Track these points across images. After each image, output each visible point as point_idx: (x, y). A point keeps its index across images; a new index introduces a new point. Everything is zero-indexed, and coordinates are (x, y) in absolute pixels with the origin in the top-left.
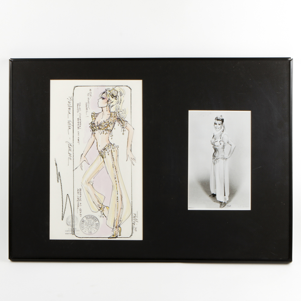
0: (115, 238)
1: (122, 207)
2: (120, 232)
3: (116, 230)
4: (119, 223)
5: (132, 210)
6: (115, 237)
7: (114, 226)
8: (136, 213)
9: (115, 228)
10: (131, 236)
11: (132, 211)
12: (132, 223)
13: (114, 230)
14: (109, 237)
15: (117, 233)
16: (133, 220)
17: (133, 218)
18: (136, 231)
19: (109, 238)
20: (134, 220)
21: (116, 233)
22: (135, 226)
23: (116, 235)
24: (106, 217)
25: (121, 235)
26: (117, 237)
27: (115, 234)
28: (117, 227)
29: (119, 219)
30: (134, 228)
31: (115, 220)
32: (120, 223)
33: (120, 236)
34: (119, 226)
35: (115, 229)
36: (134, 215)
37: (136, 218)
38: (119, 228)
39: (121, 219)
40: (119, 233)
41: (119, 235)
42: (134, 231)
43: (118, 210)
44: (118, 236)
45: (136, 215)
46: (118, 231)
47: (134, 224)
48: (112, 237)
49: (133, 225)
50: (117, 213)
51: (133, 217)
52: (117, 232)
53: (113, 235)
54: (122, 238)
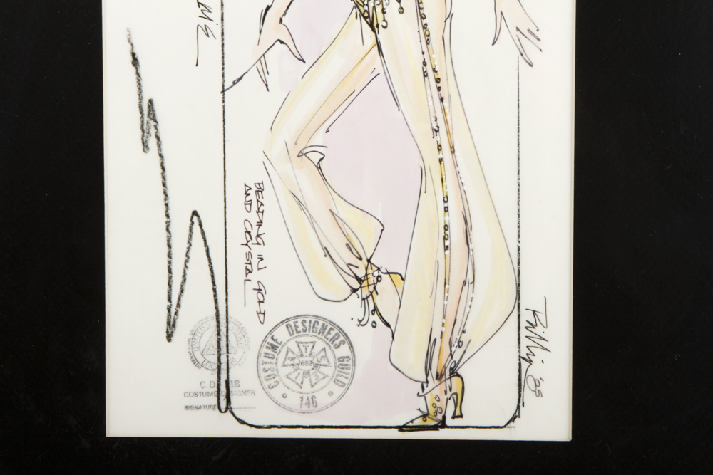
0: (435, 428)
1: (470, 278)
2: (459, 400)
3: (439, 391)
4: (451, 355)
5: (518, 291)
6: (433, 423)
7: (428, 370)
8: (539, 307)
9: (433, 383)
10: (513, 419)
11: (518, 298)
12: (520, 357)
13: (426, 390)
14: (402, 424)
15: (441, 404)
16: (525, 342)
17: (524, 332)
18: (539, 393)
19: (401, 428)
20: (530, 343)
21: (438, 404)
22: (535, 371)
23: (440, 417)
24: (388, 325)
25: (461, 416)
26: (442, 424)
27: (432, 411)
28: (442, 375)
29: (456, 336)
30: (531, 382)
31: (432, 342)
32: (456, 358)
33: (458, 422)
34: (454, 373)
35: (431, 385)
36: (527, 316)
37: (539, 330)
38: (455, 380)
39: (465, 338)
40: (451, 403)
41: (454, 417)
42: (528, 395)
43: (446, 291)
44: (449, 422)
45: (541, 317)
46: (449, 394)
47: (530, 362)
48: (419, 422)
49: (525, 364)
50: (445, 308)
51: (524, 324)
52: (443, 398)
53: (425, 416)
54: (467, 429)
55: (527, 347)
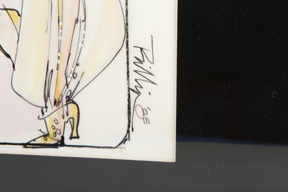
0: (55, 146)
1: (82, 16)
2: (75, 124)
3: (57, 115)
4: (67, 85)
5: (126, 30)
6: (54, 142)
7: (46, 97)
8: (146, 45)
9: (51, 108)
10: (124, 141)
11: (127, 36)
12: (129, 89)
13: (46, 114)
14: (26, 142)
15: (60, 126)
16: (133, 76)
17: (132, 67)
18: (146, 121)
19: (25, 145)
20: (138, 77)
21: (57, 126)
22: (143, 101)
23: (59, 137)
24: (8, 56)
25: (78, 137)
26: (61, 143)
27: (51, 132)
28: (59, 102)
29: (70, 69)
30: (139, 110)
31: (49, 73)
32: (72, 87)
33: (74, 142)
34: (70, 100)
35: (50, 110)
36: (135, 53)
37: (146, 65)
38: (71, 106)
39: (78, 70)
40: (68, 126)
41: (71, 138)
42: (137, 121)
43: (60, 28)
44: (67, 141)
45: (149, 54)
46: (66, 118)
47: (139, 93)
48: (40, 141)
49: (133, 95)
50: (60, 42)
51: (132, 60)
52: (62, 121)
53: (46, 136)
54: (83, 148)
55: (136, 80)
